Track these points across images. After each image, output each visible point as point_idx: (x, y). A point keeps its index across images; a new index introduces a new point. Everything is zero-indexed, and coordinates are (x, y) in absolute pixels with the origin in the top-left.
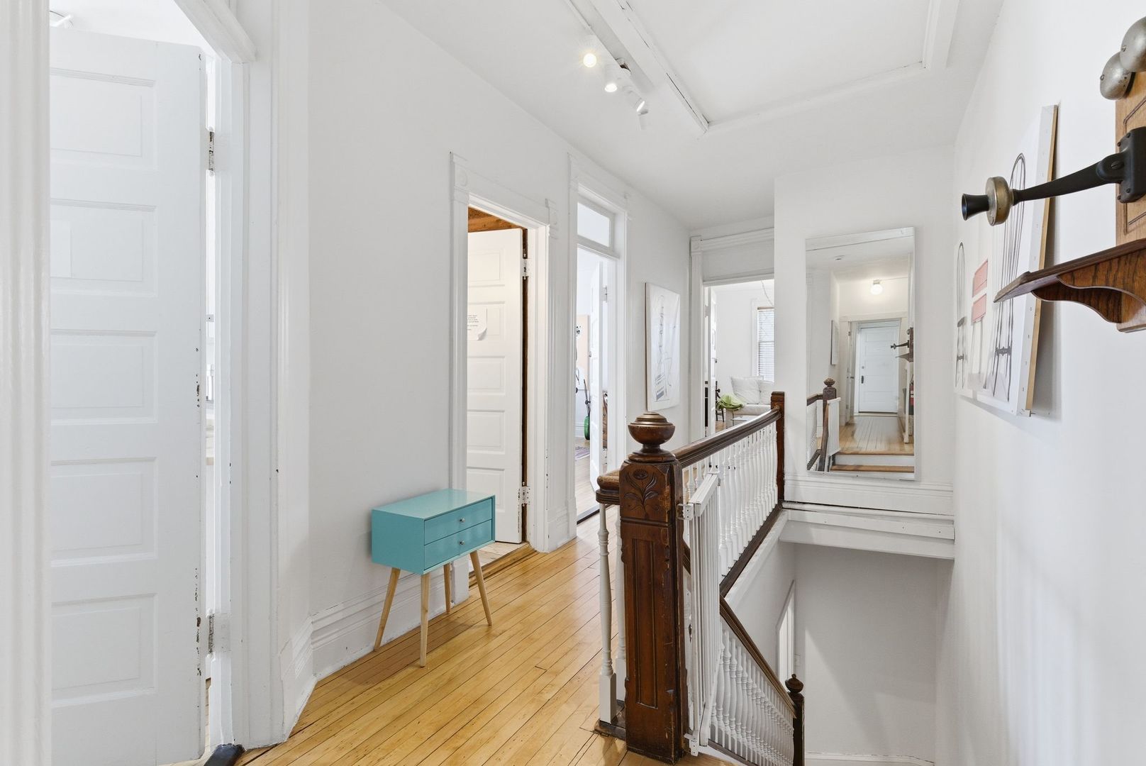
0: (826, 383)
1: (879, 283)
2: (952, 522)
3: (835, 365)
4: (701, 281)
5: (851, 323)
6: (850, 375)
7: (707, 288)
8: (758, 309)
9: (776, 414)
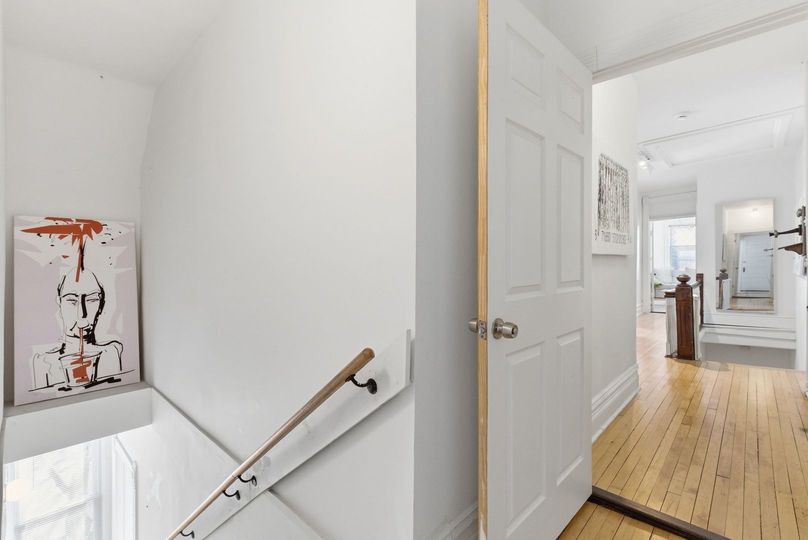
0: (721, 271)
1: (756, 210)
2: (794, 332)
3: (725, 261)
4: (649, 218)
5: (736, 234)
6: (735, 267)
7: (651, 222)
8: (670, 226)
9: (699, 284)
